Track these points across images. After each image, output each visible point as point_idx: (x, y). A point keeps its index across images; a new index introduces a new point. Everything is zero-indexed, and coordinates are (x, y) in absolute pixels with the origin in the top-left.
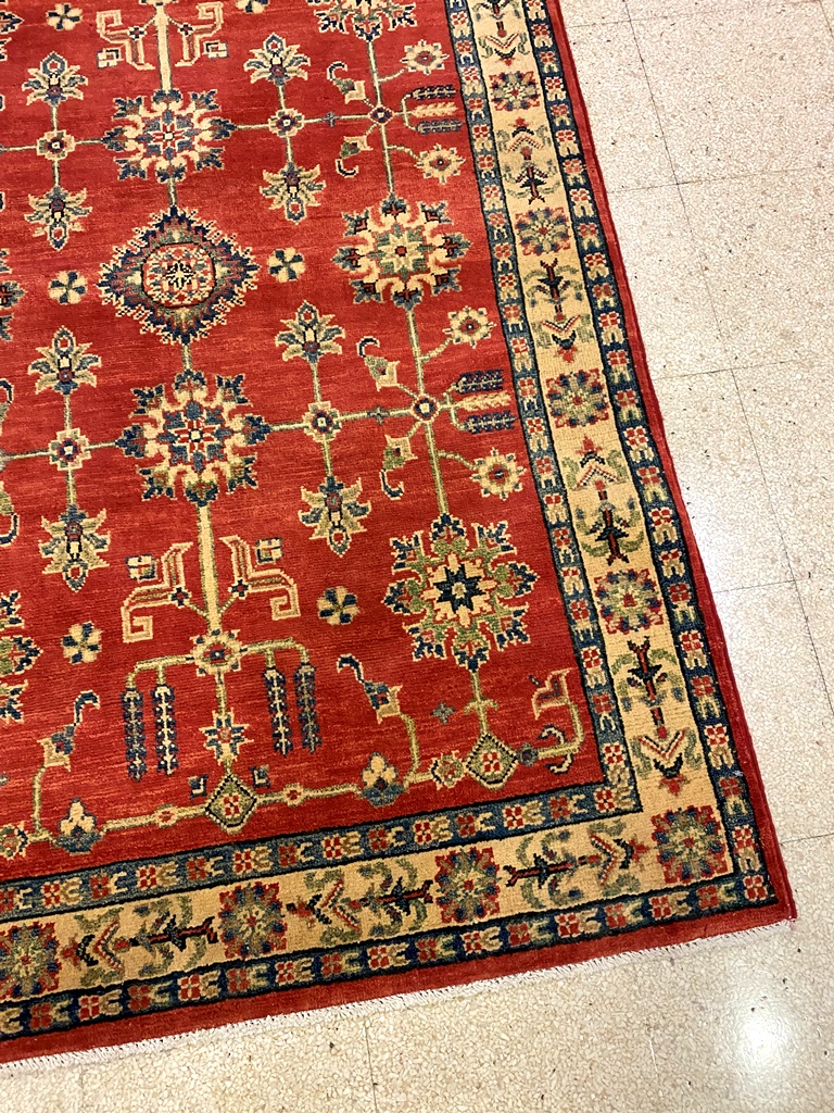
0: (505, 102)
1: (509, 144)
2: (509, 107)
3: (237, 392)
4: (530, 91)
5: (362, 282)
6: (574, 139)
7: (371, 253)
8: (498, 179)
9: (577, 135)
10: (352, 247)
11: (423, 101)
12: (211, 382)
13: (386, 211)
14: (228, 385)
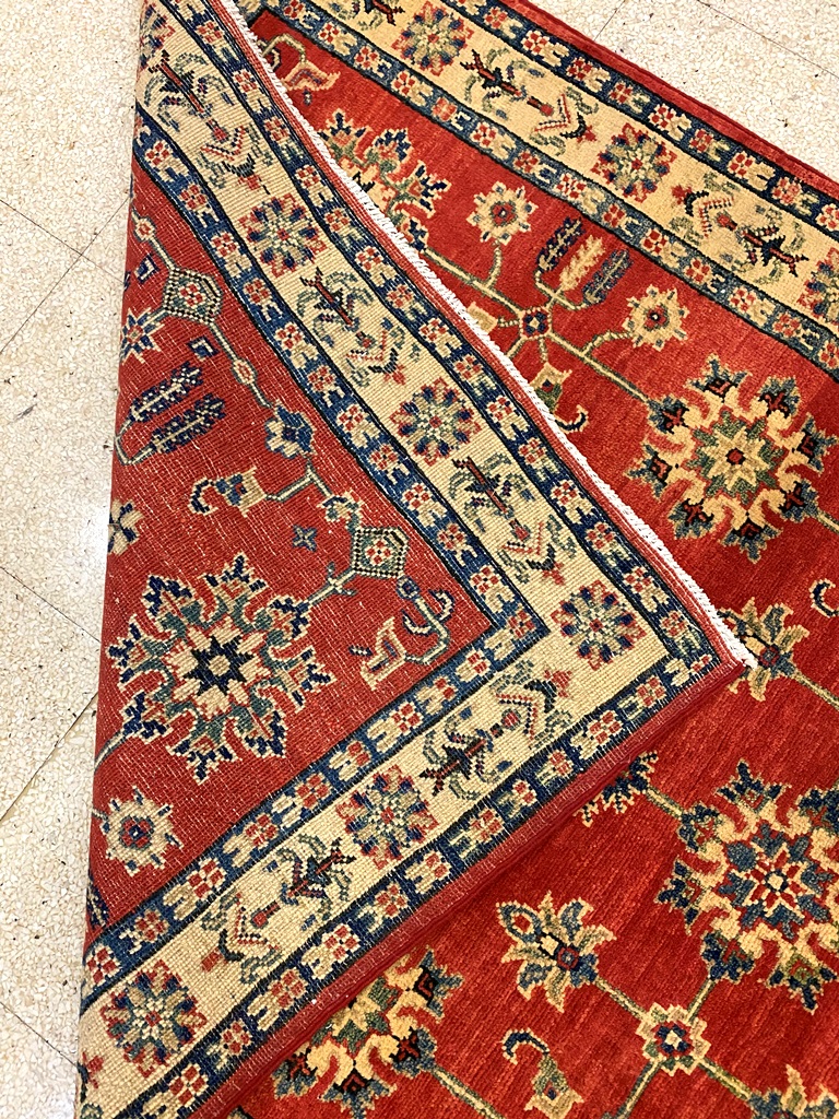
0: (639, 186)
1: (697, 228)
2: (650, 187)
3: (758, 787)
4: (649, 148)
5: (734, 532)
6: (752, 158)
7: (706, 489)
8: (732, 279)
9: (751, 152)
10: (678, 503)
11: (559, 265)
12: (720, 804)
13: (666, 426)
14: (739, 788)
